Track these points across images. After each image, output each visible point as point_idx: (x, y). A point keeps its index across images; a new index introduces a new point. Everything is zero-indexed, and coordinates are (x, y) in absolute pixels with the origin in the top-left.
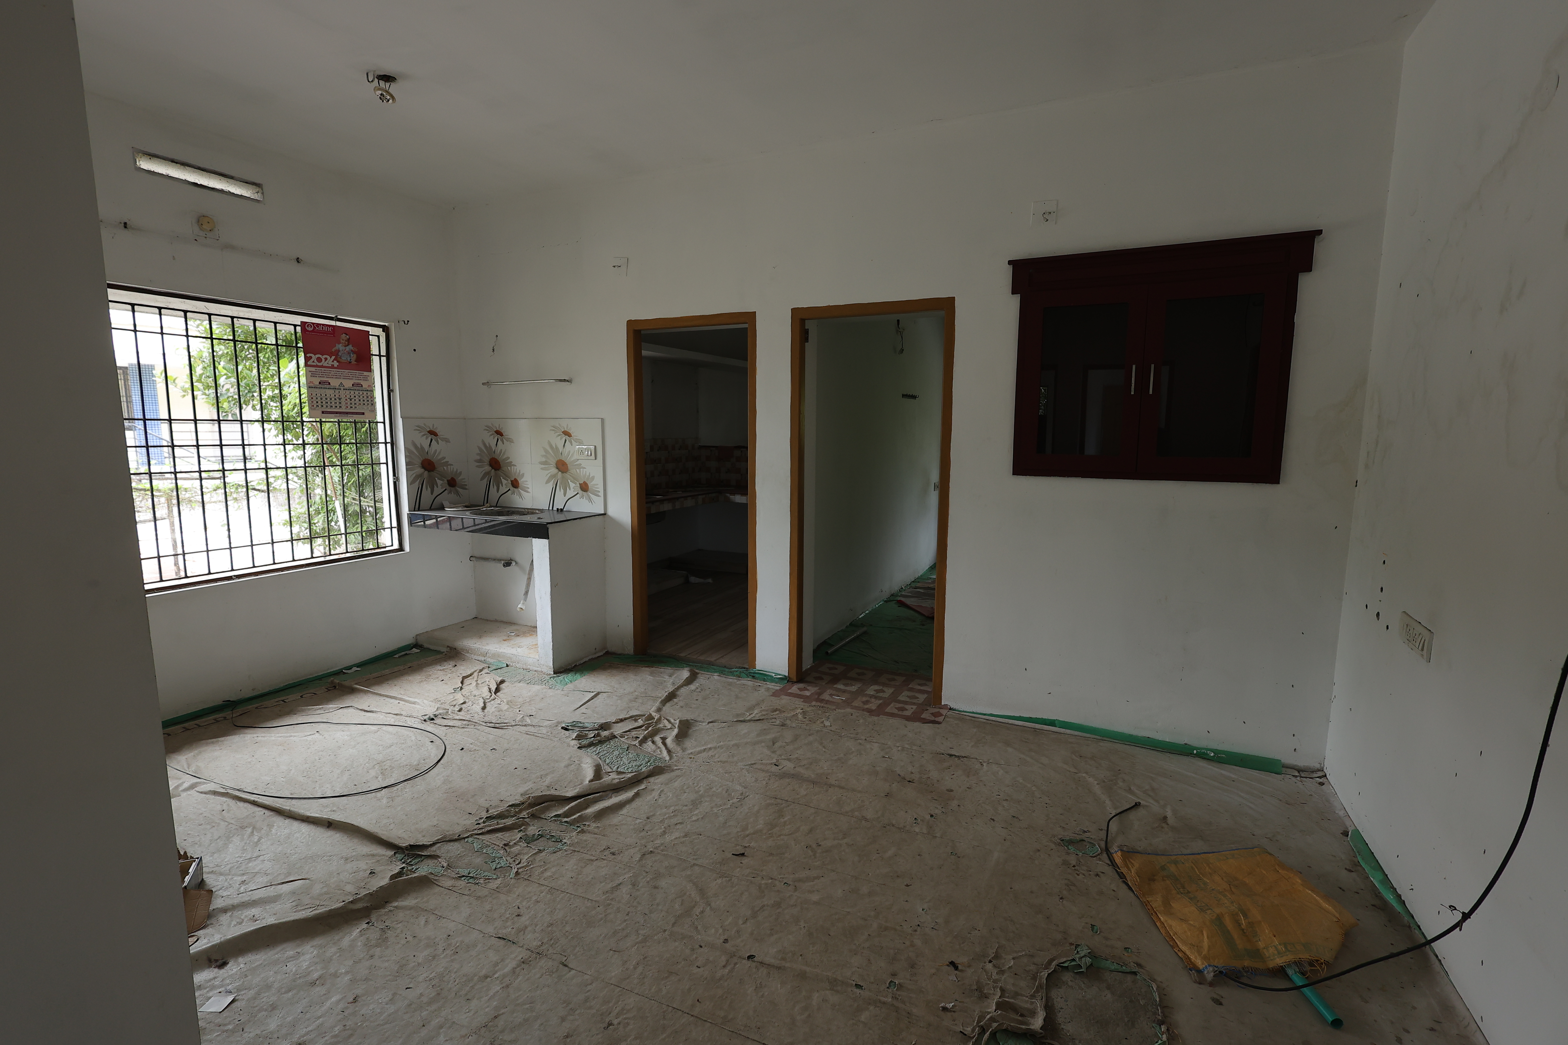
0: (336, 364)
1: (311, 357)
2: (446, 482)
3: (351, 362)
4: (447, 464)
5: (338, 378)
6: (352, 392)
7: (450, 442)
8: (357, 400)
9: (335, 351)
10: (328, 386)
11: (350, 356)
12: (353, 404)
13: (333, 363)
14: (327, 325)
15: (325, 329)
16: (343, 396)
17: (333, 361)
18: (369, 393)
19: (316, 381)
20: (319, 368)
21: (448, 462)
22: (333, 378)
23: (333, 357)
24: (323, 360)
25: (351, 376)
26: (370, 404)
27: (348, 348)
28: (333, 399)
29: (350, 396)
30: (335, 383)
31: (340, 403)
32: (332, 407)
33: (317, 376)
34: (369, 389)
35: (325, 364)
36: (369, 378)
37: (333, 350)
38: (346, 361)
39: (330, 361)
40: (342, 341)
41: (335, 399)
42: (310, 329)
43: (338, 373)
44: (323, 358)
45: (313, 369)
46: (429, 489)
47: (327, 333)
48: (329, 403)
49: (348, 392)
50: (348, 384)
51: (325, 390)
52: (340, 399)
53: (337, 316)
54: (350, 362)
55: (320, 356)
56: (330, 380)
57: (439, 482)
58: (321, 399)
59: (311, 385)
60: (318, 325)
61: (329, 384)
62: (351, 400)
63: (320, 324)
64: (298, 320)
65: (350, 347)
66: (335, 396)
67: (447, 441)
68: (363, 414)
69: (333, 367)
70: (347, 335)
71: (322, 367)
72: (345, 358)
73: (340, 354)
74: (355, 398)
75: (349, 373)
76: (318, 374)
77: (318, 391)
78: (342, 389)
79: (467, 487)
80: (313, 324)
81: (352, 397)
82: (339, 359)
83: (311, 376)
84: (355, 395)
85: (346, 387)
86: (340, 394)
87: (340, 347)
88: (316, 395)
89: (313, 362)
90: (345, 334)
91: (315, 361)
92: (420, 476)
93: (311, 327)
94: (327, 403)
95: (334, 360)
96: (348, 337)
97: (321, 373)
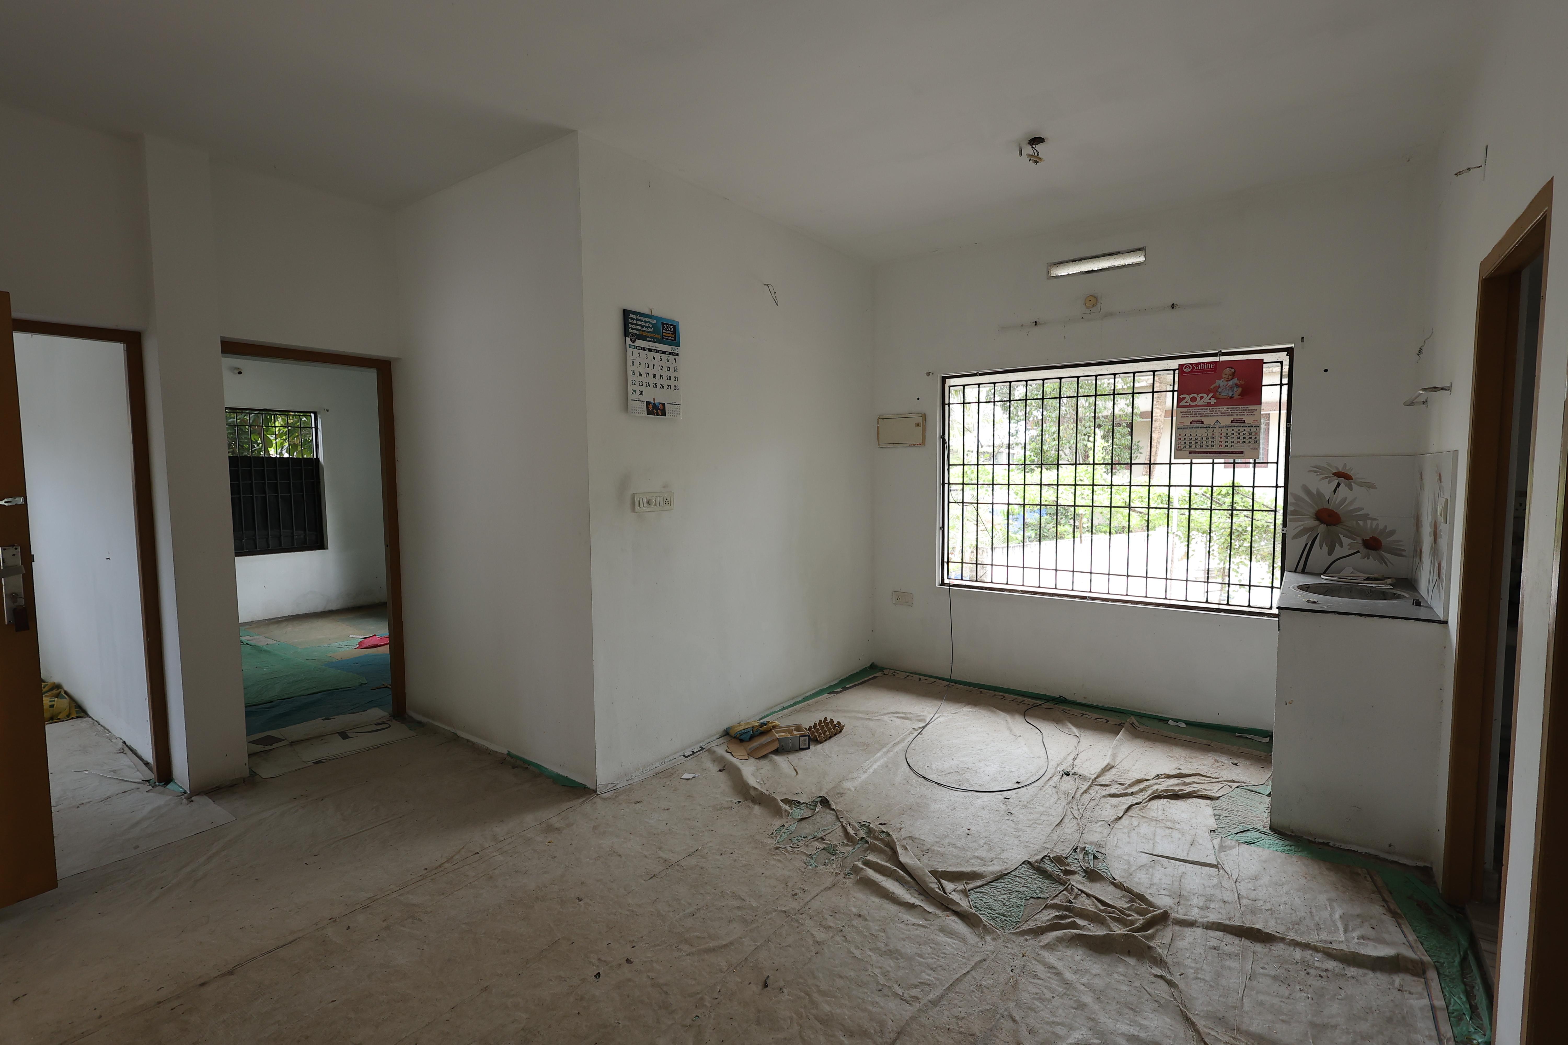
0: (1213, 401)
1: (1184, 398)
2: (1361, 542)
3: (1233, 397)
4: (1365, 517)
5: (1215, 416)
6: (1230, 430)
7: (1376, 488)
8: (1235, 438)
9: (1214, 388)
10: (1201, 426)
11: (1233, 391)
12: (1229, 442)
13: (1209, 401)
14: (1207, 363)
15: (1205, 367)
16: (1217, 435)
17: (1210, 399)
18: (1253, 429)
19: (1187, 421)
20: (1192, 408)
21: (1369, 515)
22: (1208, 416)
23: (1211, 395)
24: (1198, 399)
25: (1231, 412)
26: (1253, 442)
27: (1230, 383)
28: (1205, 439)
29: (1227, 434)
30: (1209, 421)
31: (1213, 442)
32: (1202, 446)
33: (1189, 416)
34: (1254, 424)
35: (1201, 403)
36: (1256, 412)
37: (1212, 387)
38: (1226, 397)
39: (1207, 399)
40: (1224, 376)
41: (1207, 438)
42: (1188, 370)
43: (1214, 410)
44: (1198, 397)
45: (1185, 410)
46: (1325, 549)
47: (1204, 371)
48: (1199, 443)
49: (1224, 430)
50: (1226, 420)
51: (1196, 429)
52: (1213, 438)
53: (1221, 351)
54: (1231, 397)
55: (1195, 395)
56: (1203, 419)
57: (1346, 541)
58: (1191, 439)
59: (1181, 426)
60: (1197, 364)
61: (1203, 423)
62: (1227, 438)
63: (1200, 363)
64: (1175, 364)
65: (1235, 381)
66: (1208, 435)
67: (1370, 486)
68: (1242, 452)
69: (1209, 405)
70: (1232, 368)
71: (1196, 406)
72: (1224, 394)
73: (1220, 390)
74: (1233, 436)
75: (1229, 409)
76: (1191, 414)
77: (1188, 432)
78: (1217, 427)
79: (1404, 553)
80: (1192, 364)
81: (1229, 434)
82: (1217, 396)
83: (1182, 417)
84: (1233, 432)
85: (1223, 424)
86: (1213, 433)
87: (1221, 383)
88: (1185, 435)
89: (1187, 402)
90: (1229, 367)
91: (1189, 401)
92: (1312, 529)
93: (1190, 367)
94: (1197, 443)
95: (1212, 397)
96: (1233, 370)
97: (1193, 413)
